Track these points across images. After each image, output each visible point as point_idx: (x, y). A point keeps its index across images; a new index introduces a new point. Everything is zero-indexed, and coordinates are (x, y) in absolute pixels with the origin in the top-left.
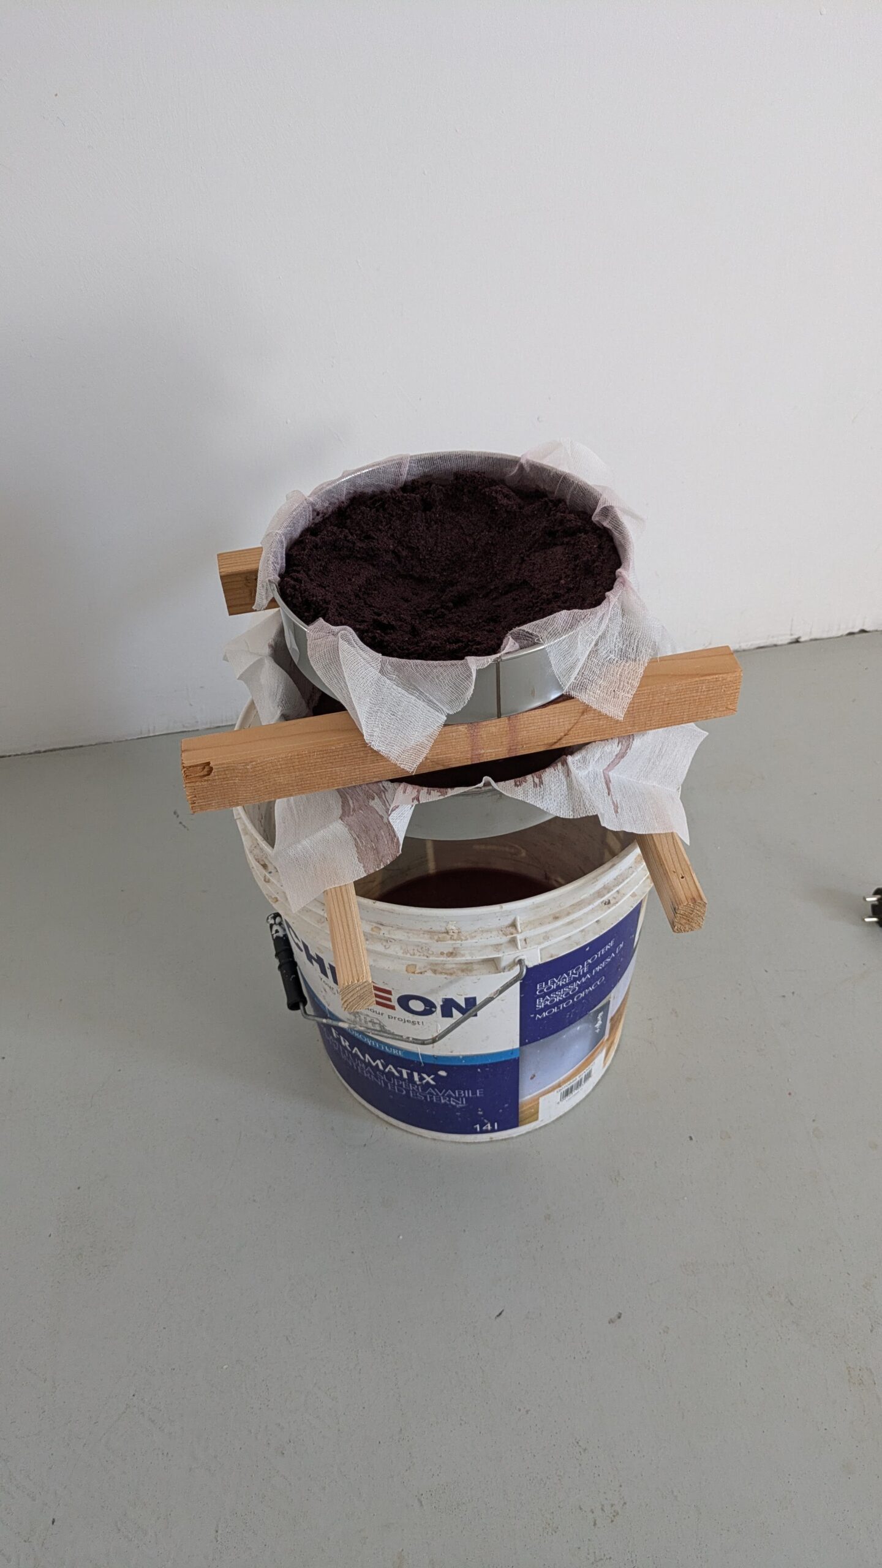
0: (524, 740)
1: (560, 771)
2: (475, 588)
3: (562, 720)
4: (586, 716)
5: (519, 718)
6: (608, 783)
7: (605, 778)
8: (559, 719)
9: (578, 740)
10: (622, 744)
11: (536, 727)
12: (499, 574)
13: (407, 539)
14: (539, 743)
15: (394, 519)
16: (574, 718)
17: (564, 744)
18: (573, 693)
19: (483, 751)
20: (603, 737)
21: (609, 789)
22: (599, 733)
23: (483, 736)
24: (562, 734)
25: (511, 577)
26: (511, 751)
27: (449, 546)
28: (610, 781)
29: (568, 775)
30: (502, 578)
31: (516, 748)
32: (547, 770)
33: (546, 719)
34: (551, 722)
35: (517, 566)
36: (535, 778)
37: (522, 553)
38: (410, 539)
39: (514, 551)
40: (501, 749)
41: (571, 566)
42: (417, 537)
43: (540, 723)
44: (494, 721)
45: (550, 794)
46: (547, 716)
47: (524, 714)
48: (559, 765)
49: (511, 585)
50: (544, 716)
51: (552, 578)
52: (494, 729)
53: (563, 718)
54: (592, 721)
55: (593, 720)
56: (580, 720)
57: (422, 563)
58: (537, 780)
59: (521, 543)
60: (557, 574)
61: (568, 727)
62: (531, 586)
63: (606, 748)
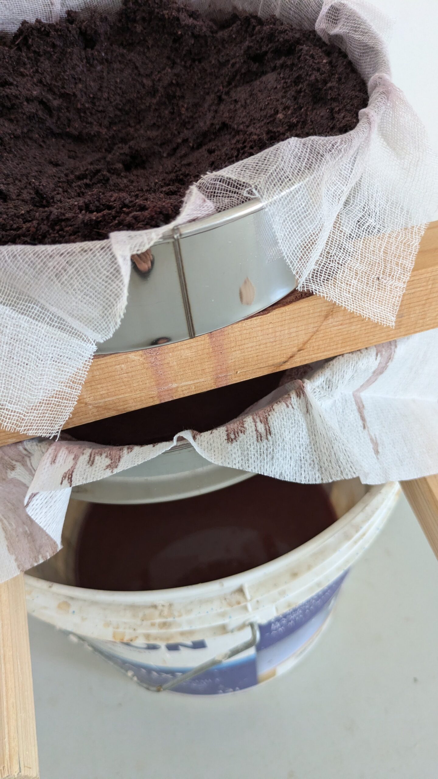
0: (237, 363)
1: (295, 407)
2: (157, 144)
3: (295, 330)
4: (330, 320)
5: (226, 333)
6: (361, 409)
7: (357, 403)
8: (289, 329)
9: (319, 355)
10: (381, 355)
11: (254, 344)
12: (189, 122)
13: (60, 84)
14: (261, 365)
15: (42, 59)
16: (312, 325)
17: (298, 362)
18: (313, 287)
19: (175, 385)
20: (354, 348)
21: (363, 419)
22: (349, 343)
23: (171, 365)
24: (295, 349)
25: (205, 123)
26: (220, 380)
27: (119, 91)
28: (363, 406)
29: (307, 411)
30: (193, 127)
31: (226, 376)
32: (275, 406)
33: (270, 330)
34: (278, 334)
35: (214, 108)
36: (259, 424)
37: (219, 91)
38: (63, 84)
39: (207, 91)
40: (203, 380)
41: (292, 92)
42: (73, 80)
43: (261, 338)
44: (186, 342)
45: (284, 449)
46: (271, 326)
47: (235, 326)
48: (293, 395)
49: (205, 135)
50: (267, 327)
51: (263, 113)
52: (187, 353)
53: (297, 327)
54: (340, 327)
55: (341, 325)
56: (322, 327)
57: (82, 115)
58: (261, 427)
59: (217, 78)
60: (270, 106)
61: (303, 338)
62: (234, 129)
63: (360, 363)
